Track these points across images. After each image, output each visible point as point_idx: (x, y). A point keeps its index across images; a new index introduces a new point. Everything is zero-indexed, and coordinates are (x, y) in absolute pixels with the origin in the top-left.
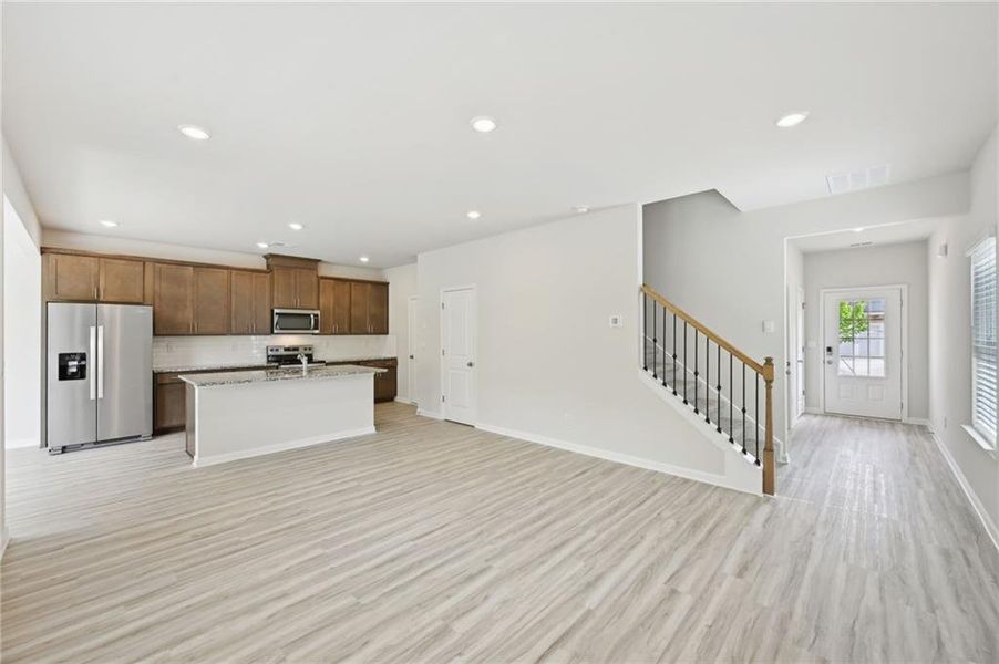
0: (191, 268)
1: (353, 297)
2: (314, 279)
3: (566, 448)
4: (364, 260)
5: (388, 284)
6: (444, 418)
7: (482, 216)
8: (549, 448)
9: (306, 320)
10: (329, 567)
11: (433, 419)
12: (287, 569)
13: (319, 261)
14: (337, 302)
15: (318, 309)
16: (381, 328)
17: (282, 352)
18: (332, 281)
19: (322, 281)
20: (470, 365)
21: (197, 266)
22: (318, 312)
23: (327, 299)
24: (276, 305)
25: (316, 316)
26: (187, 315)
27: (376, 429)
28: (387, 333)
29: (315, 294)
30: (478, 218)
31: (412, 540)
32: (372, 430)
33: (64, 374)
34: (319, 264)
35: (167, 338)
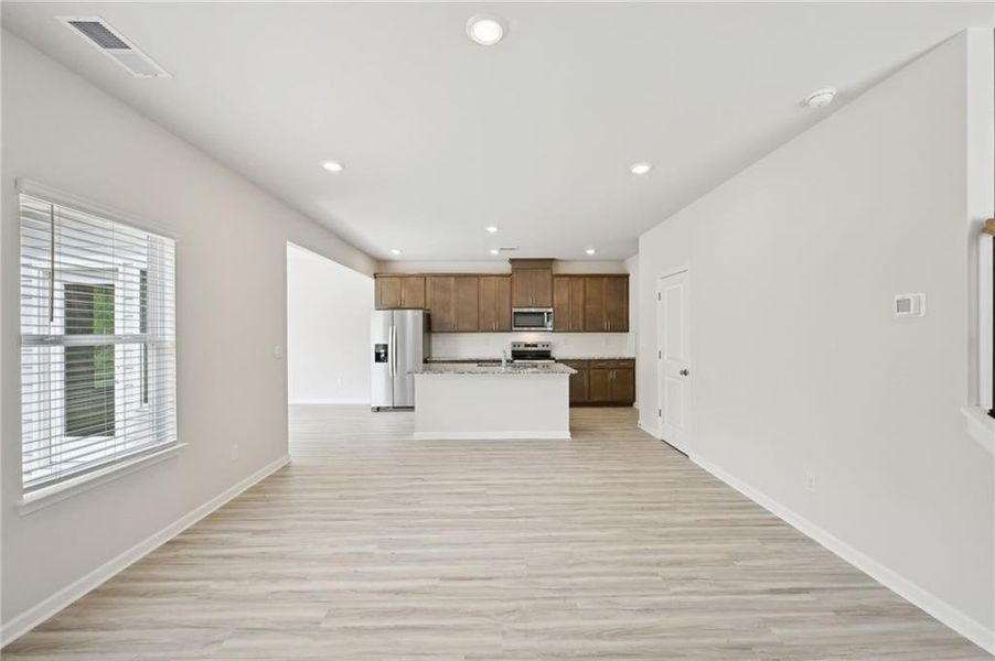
0: (453, 279)
1: (588, 292)
2: (549, 278)
3: (807, 533)
4: (591, 252)
5: (627, 276)
6: (660, 438)
7: (652, 168)
8: (777, 522)
9: (540, 318)
10: (354, 569)
11: (649, 436)
12: (335, 554)
13: (552, 260)
14: (571, 297)
15: (552, 306)
16: (620, 324)
17: (522, 348)
18: (566, 279)
19: (556, 279)
20: (685, 373)
21: (458, 276)
22: (551, 310)
23: (562, 295)
24: (515, 304)
25: (548, 313)
26: (451, 316)
27: (572, 436)
28: (628, 331)
29: (549, 292)
30: (648, 173)
31: (442, 579)
32: (567, 435)
33: (378, 358)
34: (554, 263)
35: (441, 334)
